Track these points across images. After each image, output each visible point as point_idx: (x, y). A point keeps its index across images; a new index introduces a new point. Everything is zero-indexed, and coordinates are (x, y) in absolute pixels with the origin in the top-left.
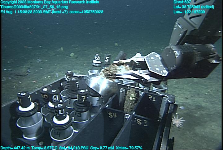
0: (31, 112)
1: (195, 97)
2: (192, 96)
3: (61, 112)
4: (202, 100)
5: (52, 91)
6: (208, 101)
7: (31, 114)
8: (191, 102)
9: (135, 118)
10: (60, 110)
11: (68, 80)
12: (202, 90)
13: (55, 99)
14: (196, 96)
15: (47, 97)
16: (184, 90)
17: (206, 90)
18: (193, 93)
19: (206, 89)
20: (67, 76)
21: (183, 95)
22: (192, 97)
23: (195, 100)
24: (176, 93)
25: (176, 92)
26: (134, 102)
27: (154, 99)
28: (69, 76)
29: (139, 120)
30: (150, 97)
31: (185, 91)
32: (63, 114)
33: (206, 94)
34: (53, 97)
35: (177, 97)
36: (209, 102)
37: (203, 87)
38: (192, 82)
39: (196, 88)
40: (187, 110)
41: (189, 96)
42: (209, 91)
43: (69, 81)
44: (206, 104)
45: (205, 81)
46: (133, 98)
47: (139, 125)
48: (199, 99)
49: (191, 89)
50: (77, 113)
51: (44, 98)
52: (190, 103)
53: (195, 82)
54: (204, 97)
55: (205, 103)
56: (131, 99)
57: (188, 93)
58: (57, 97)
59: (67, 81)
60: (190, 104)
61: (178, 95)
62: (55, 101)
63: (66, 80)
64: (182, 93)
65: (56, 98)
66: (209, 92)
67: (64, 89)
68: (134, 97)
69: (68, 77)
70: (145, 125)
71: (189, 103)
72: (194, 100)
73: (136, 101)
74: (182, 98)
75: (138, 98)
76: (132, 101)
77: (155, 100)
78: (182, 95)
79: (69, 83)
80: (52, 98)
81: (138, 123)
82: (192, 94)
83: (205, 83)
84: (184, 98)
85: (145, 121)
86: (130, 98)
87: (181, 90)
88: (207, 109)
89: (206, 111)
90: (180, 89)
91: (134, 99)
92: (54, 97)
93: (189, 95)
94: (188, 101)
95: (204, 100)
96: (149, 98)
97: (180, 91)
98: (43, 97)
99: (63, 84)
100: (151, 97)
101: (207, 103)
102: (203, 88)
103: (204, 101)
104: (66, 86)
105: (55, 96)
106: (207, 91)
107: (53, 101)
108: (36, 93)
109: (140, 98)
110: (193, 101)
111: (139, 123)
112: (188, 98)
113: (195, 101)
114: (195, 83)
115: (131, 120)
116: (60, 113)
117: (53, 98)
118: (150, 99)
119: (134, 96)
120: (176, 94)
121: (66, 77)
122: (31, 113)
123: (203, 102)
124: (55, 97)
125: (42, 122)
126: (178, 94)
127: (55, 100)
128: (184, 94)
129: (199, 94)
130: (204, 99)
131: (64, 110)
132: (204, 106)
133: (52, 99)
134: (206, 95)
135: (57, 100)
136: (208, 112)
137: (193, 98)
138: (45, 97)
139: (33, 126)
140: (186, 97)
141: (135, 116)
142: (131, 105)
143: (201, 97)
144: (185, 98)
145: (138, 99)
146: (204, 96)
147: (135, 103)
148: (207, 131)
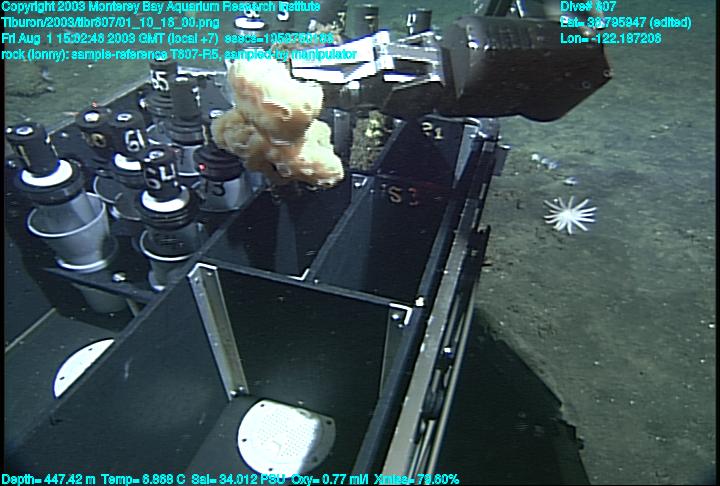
0: (65, 190)
1: (616, 148)
2: (608, 144)
3: (167, 175)
4: (638, 156)
5: (120, 118)
6: (656, 159)
7: (67, 194)
8: (601, 164)
9: (384, 185)
10: (162, 169)
11: (161, 88)
12: (640, 126)
13: (134, 143)
14: (620, 144)
15: (104, 141)
16: (585, 127)
17: (654, 124)
18: (609, 135)
19: (654, 120)
20: (158, 73)
21: (578, 142)
22: (607, 147)
23: (615, 157)
24: (556, 136)
25: (557, 133)
26: (378, 143)
27: (439, 133)
28: (163, 73)
29: (394, 191)
30: (425, 129)
31: (587, 129)
32: (172, 180)
33: (653, 136)
34: (127, 138)
35: (561, 147)
36: (657, 162)
37: (646, 113)
38: (610, 99)
39: (621, 120)
40: (589, 187)
41: (597, 146)
42: (662, 126)
43: (167, 89)
44: (648, 169)
45: (655, 93)
46: (374, 130)
47: (395, 203)
48: (629, 154)
49: (604, 124)
50: (211, 183)
51: (95, 147)
52: (599, 166)
53: (621, 98)
54: (644, 149)
55: (645, 167)
56: (369, 133)
57: (596, 135)
58: (140, 136)
59: (159, 89)
60: (599, 169)
61: (564, 142)
62: (137, 150)
63: (156, 87)
64: (576, 137)
65: (137, 140)
66: (663, 130)
67: (155, 120)
68: (378, 129)
69: (162, 76)
70: (412, 204)
71: (595, 166)
72: (612, 159)
73: (383, 139)
74: (576, 151)
75: (390, 131)
76: (371, 139)
77: (441, 135)
78: (574, 141)
79: (168, 97)
80: (124, 140)
81: (393, 199)
82: (607, 138)
83: (652, 102)
84: (582, 152)
85: (411, 189)
86: (365, 131)
87: (572, 128)
88: (649, 183)
89: (645, 189)
90: (571, 122)
91: (377, 133)
92: (131, 136)
93: (597, 140)
94: (595, 161)
95: (644, 157)
96: (423, 131)
97: (569, 130)
98: (92, 140)
99: (146, 101)
100: (430, 128)
101: (649, 166)
102: (644, 117)
103: (642, 160)
104: (159, 109)
105: (131, 132)
106: (657, 129)
107: (130, 149)
108: (64, 135)
109: (396, 130)
110: (610, 161)
111: (396, 198)
112: (592, 153)
113: (614, 162)
114: (619, 102)
115: (372, 191)
116: (164, 177)
117: (127, 142)
118: (428, 134)
119: (377, 126)
120: (558, 139)
121: (155, 77)
122: (67, 192)
123: (639, 163)
124: (134, 137)
125: (106, 218)
126: (564, 139)
127: (134, 147)
128: (583, 138)
129: (628, 139)
130: (642, 152)
131: (172, 166)
132: (640, 174)
133: (125, 145)
134: (651, 139)
135: (141, 147)
136: (650, 191)
137: (610, 152)
138: (97, 144)
139: (85, 231)
140: (588, 147)
141: (382, 179)
142: (371, 151)
143: (633, 149)
144: (586, 151)
145: (390, 134)
146: (645, 144)
147: (380, 146)
148: (640, 247)
